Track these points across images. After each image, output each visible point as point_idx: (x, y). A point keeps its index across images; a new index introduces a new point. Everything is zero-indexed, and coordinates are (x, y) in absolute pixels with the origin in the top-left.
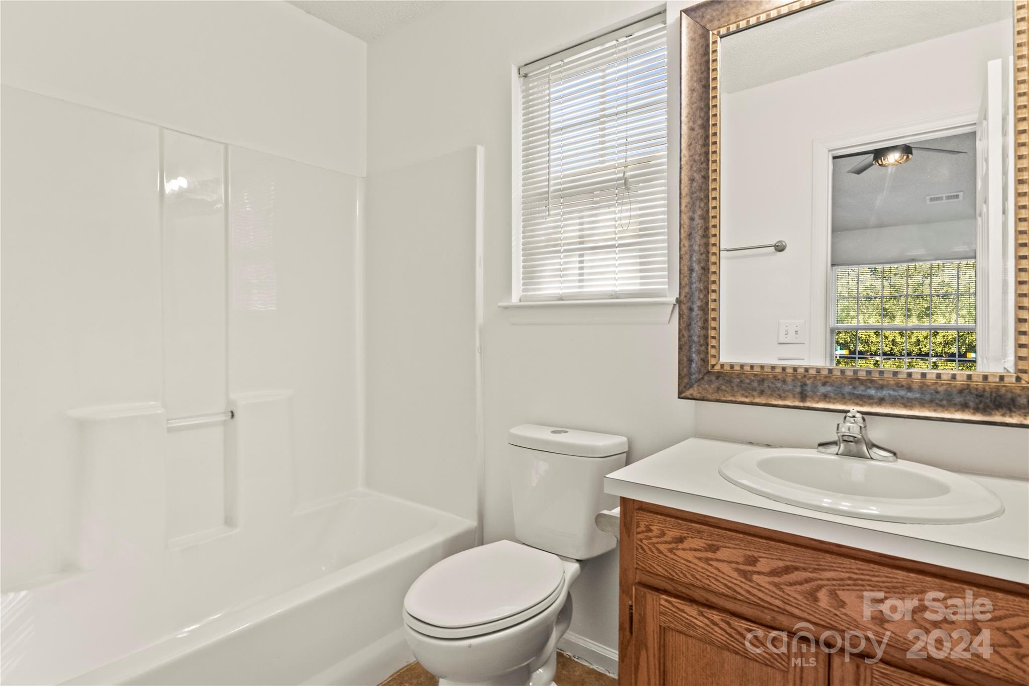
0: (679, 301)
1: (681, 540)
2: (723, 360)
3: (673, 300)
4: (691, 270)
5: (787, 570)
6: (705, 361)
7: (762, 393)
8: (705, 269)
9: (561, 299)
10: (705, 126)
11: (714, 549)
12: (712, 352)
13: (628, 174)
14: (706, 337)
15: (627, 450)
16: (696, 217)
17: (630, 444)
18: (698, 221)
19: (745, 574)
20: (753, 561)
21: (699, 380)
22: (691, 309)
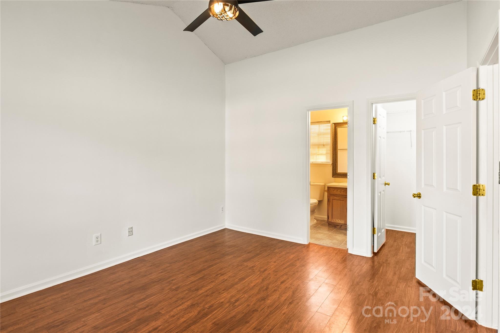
0: (332, 164)
1: (334, 190)
2: (338, 172)
3: (331, 164)
4: (334, 159)
5: (344, 191)
6: (336, 172)
7: (343, 176)
8: (336, 159)
9: (313, 162)
10: (336, 140)
11: (337, 190)
12: (337, 171)
13: (324, 144)
14: (336, 169)
15: (324, 185)
16: (335, 152)
17: (325, 184)
18: (335, 153)
19: (340, 192)
20: (341, 191)
21: (335, 175)
22: (334, 165)
